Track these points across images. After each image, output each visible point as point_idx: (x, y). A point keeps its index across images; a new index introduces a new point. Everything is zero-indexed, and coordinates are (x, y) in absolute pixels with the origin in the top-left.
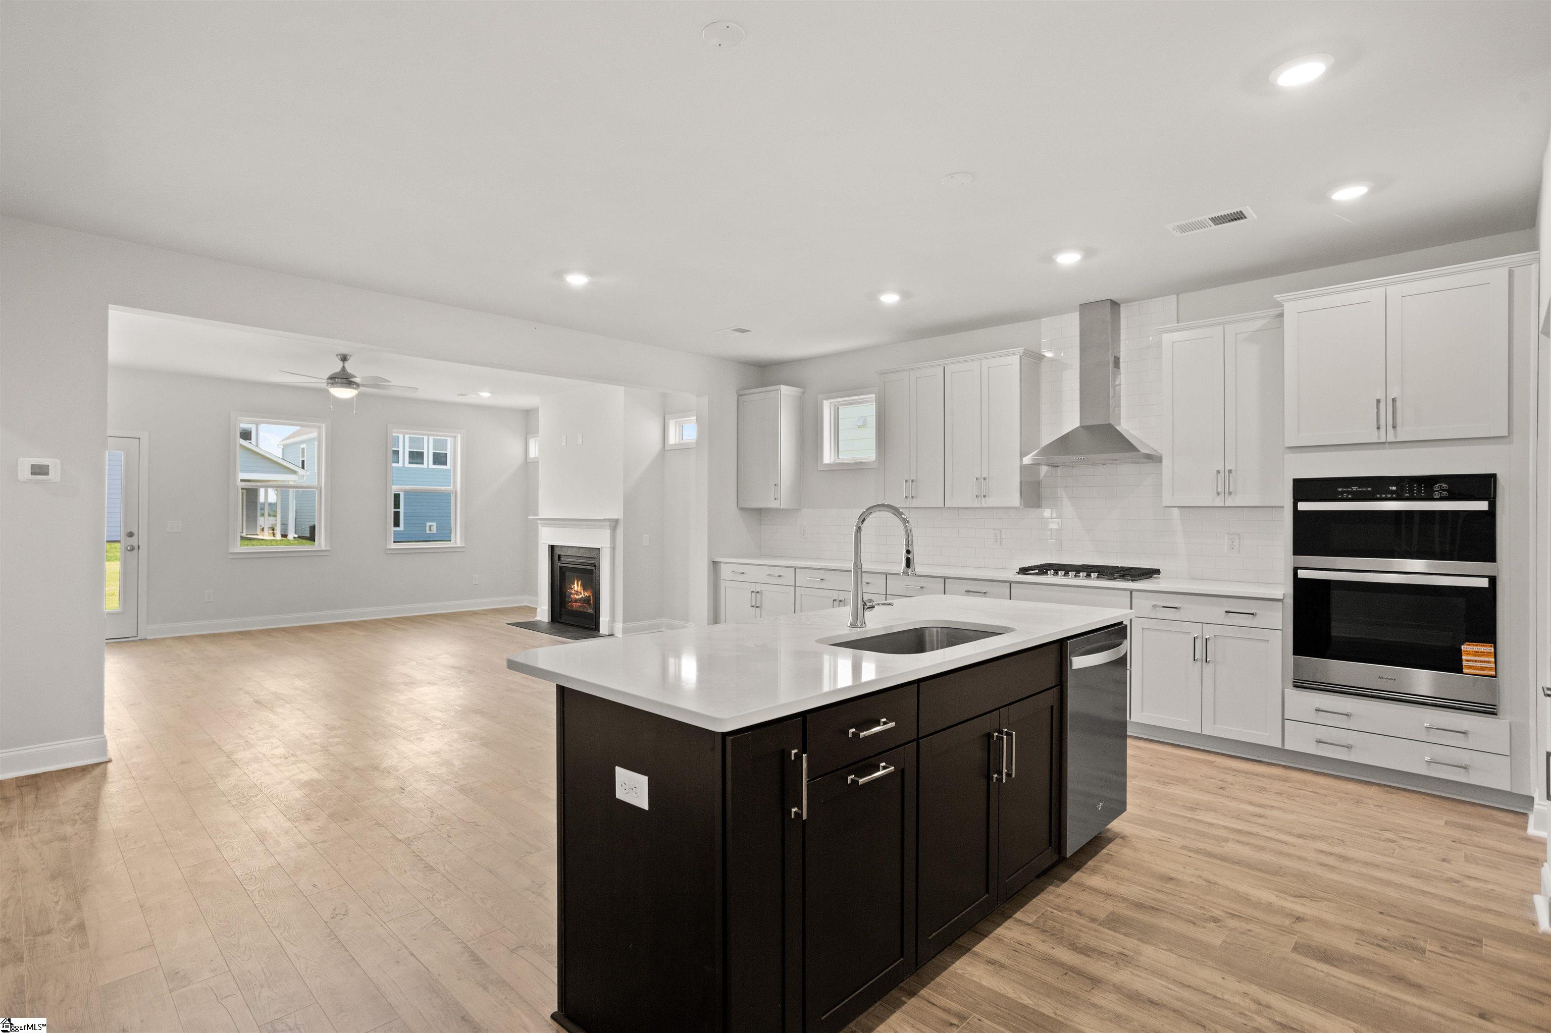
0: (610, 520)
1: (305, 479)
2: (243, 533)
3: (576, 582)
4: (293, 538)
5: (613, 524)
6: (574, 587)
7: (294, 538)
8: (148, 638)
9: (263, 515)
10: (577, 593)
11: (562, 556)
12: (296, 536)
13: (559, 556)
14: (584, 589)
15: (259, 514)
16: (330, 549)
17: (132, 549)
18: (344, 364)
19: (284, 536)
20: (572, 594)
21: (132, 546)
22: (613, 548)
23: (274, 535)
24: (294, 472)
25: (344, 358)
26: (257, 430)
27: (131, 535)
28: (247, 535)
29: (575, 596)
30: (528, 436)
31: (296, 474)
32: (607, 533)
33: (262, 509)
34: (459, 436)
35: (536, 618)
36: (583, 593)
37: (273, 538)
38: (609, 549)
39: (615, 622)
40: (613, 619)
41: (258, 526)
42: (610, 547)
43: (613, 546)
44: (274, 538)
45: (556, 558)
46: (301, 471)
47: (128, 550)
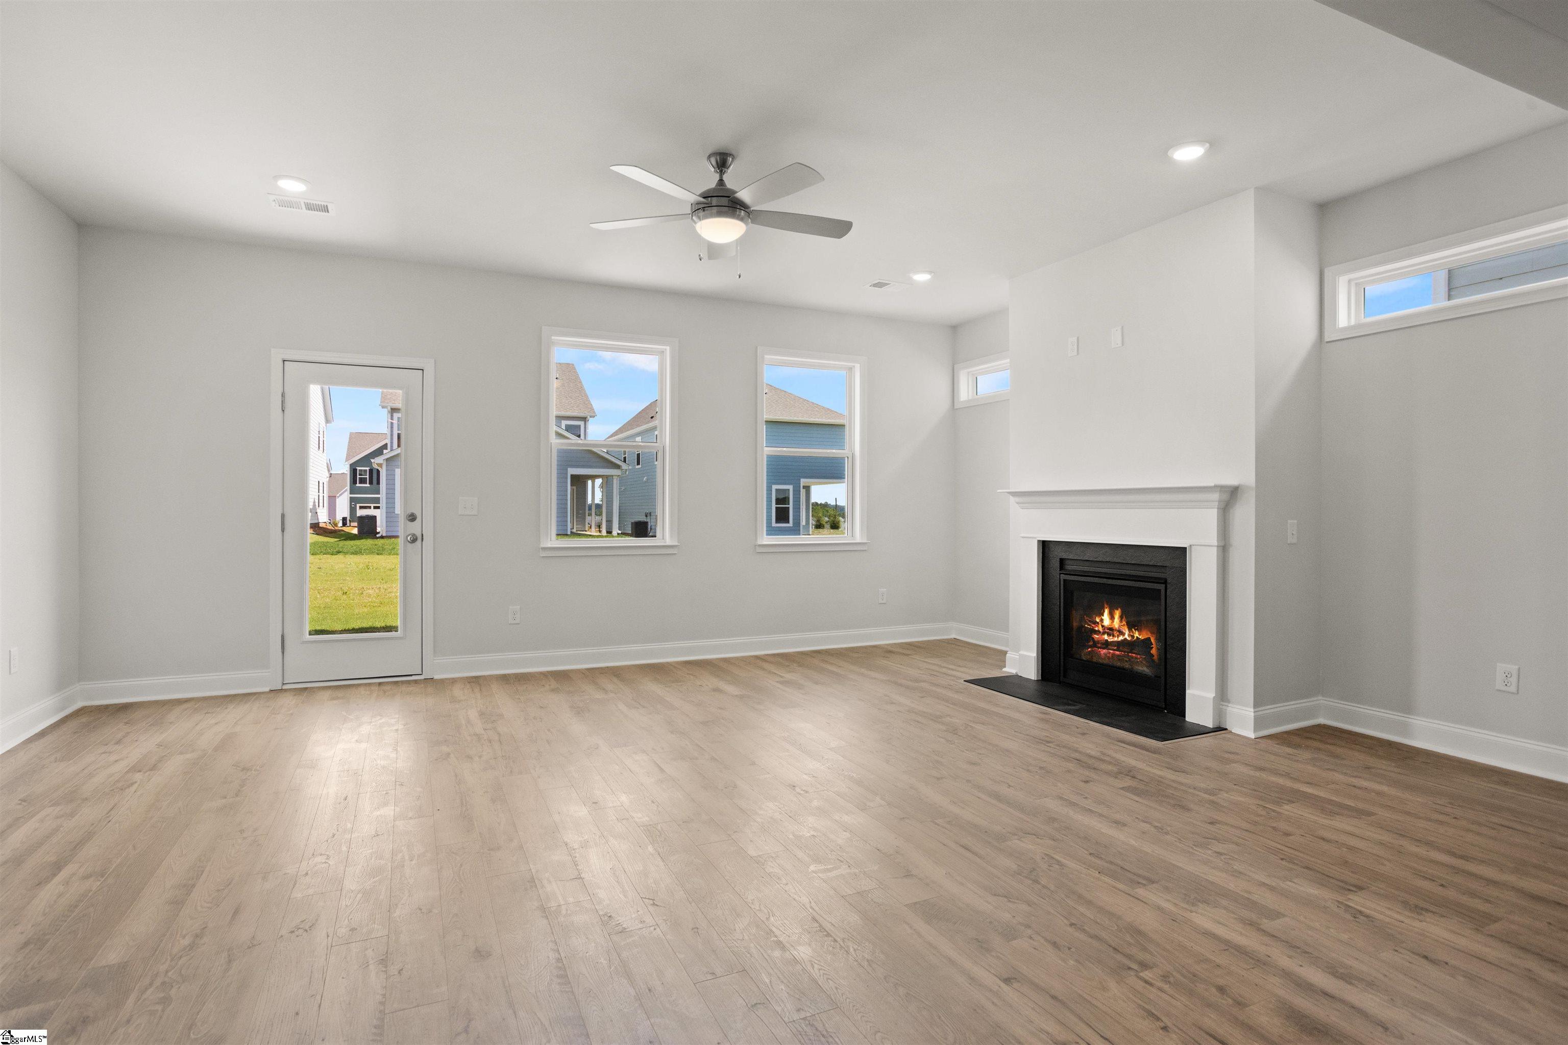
0: (1221, 488)
1: (627, 473)
2: (573, 529)
3: (1106, 611)
4: (616, 535)
5: (1225, 497)
6: (1102, 620)
7: (618, 534)
8: (436, 677)
9: (590, 515)
10: (1110, 631)
11: (1067, 562)
12: (620, 532)
13: (1062, 561)
14: (1131, 626)
15: (587, 514)
16: (677, 544)
17: (414, 540)
18: (721, 176)
19: (609, 532)
20: (1098, 632)
21: (414, 535)
22: (1224, 549)
23: (600, 531)
24: (618, 467)
25: (722, 161)
26: (585, 428)
27: (412, 518)
28: (577, 531)
29: (1106, 637)
30: (956, 366)
31: (619, 469)
32: (1211, 516)
33: (590, 509)
34: (857, 366)
35: (1004, 669)
36: (1127, 633)
37: (598, 534)
38: (1215, 549)
39: (1229, 702)
40: (1222, 695)
41: (587, 523)
42: (1218, 546)
43: (1223, 544)
44: (600, 534)
45: (1055, 564)
46: (624, 466)
47: (409, 542)
